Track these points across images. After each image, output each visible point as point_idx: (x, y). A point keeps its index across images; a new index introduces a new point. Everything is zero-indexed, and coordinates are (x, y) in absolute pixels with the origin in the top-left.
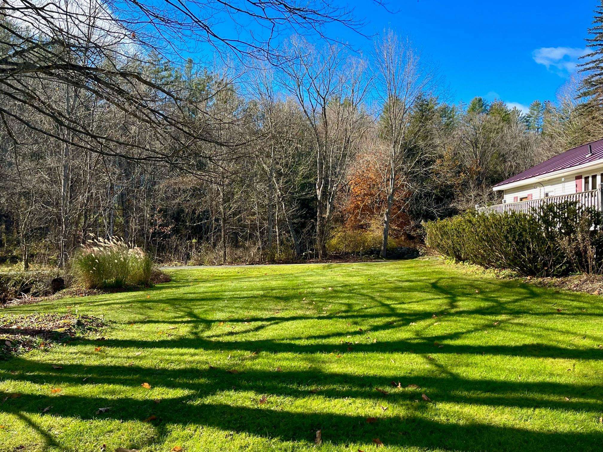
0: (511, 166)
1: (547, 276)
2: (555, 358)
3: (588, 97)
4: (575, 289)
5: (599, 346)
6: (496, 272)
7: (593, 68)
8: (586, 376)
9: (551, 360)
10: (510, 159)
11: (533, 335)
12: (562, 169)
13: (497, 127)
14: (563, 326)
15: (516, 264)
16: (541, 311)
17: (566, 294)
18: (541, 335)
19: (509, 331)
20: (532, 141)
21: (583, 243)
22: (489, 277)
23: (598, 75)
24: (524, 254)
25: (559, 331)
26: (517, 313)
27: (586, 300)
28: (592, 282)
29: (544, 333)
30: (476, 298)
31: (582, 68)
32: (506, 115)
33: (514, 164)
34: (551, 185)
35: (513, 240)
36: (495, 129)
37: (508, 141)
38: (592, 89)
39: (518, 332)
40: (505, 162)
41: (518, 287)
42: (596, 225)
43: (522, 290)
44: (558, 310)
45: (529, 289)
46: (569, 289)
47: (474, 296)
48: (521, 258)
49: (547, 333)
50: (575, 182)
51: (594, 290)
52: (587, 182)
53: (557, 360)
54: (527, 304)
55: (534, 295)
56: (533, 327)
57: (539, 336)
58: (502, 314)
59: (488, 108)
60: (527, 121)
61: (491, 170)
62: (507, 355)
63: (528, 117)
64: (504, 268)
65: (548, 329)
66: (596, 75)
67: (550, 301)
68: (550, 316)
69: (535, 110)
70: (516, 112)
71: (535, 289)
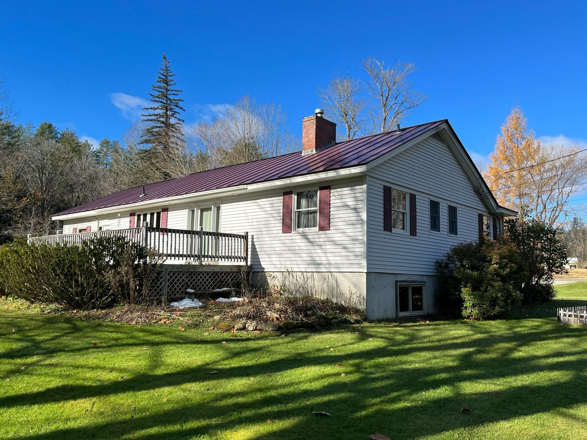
0: (79, 197)
1: (93, 308)
2: (76, 400)
3: (149, 144)
4: (116, 320)
5: (123, 378)
6: (42, 306)
7: (154, 120)
8: (102, 414)
9: (72, 402)
10: (78, 190)
11: (61, 376)
12: (119, 205)
13: (67, 156)
14: (95, 361)
15: (63, 298)
16: (77, 347)
17: (107, 326)
18: (69, 374)
19: (36, 375)
20: (100, 175)
21: (127, 276)
22: (33, 313)
23: (158, 127)
24: (72, 288)
25: (89, 368)
26: (51, 352)
27: (124, 330)
28: (132, 312)
29: (73, 372)
30: (9, 338)
31: (146, 118)
32: (76, 146)
33: (81, 195)
34: (109, 219)
35: (61, 273)
36: (63, 158)
37: (77, 172)
38: (153, 138)
39: (46, 374)
40: (73, 192)
41: (62, 322)
42: (140, 259)
43: (65, 325)
44: (95, 344)
45: (72, 324)
46: (111, 321)
47: (8, 336)
48: (69, 291)
49: (76, 371)
50: (129, 218)
51: (132, 320)
52: (139, 219)
53: (77, 401)
54: (67, 340)
55: (76, 329)
56: (63, 367)
57: (68, 376)
58: (34, 355)
59: (59, 136)
60: (97, 156)
61: (57, 199)
62: (23, 405)
63: (98, 153)
64: (51, 302)
65: (78, 367)
66: (156, 126)
67: (91, 334)
68: (85, 352)
69: (104, 147)
70: (87, 146)
71: (78, 323)
